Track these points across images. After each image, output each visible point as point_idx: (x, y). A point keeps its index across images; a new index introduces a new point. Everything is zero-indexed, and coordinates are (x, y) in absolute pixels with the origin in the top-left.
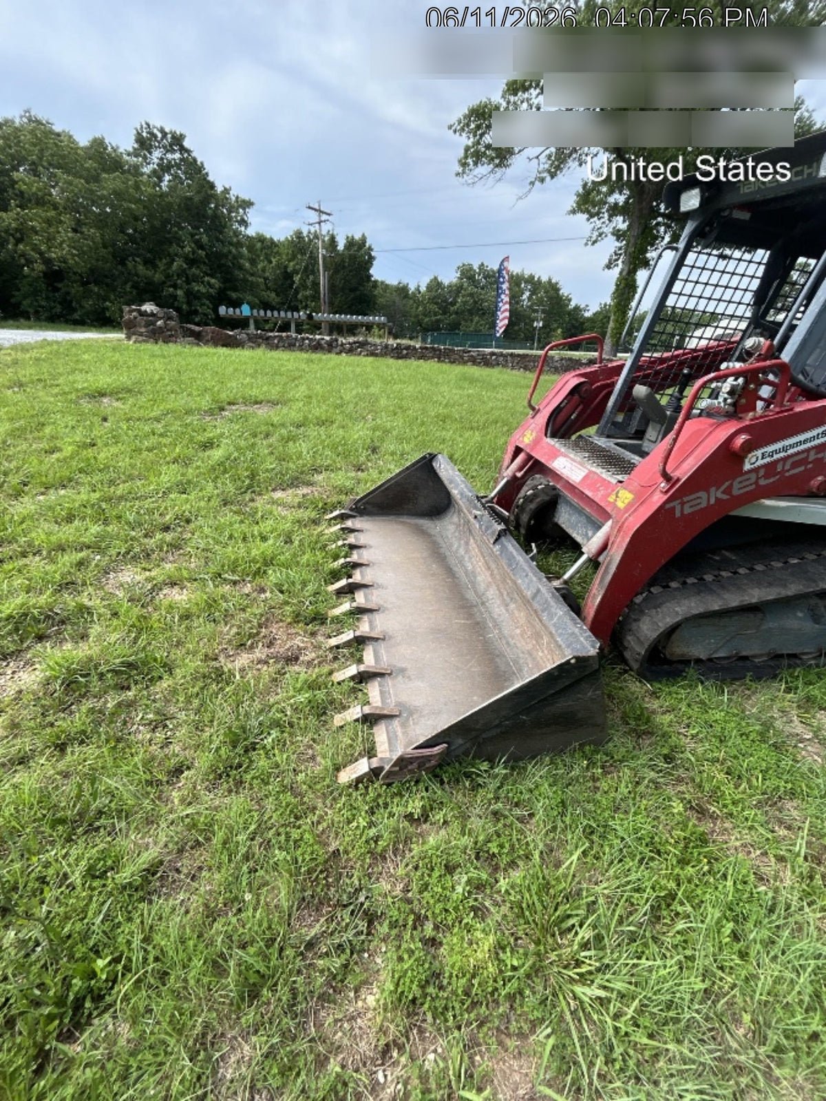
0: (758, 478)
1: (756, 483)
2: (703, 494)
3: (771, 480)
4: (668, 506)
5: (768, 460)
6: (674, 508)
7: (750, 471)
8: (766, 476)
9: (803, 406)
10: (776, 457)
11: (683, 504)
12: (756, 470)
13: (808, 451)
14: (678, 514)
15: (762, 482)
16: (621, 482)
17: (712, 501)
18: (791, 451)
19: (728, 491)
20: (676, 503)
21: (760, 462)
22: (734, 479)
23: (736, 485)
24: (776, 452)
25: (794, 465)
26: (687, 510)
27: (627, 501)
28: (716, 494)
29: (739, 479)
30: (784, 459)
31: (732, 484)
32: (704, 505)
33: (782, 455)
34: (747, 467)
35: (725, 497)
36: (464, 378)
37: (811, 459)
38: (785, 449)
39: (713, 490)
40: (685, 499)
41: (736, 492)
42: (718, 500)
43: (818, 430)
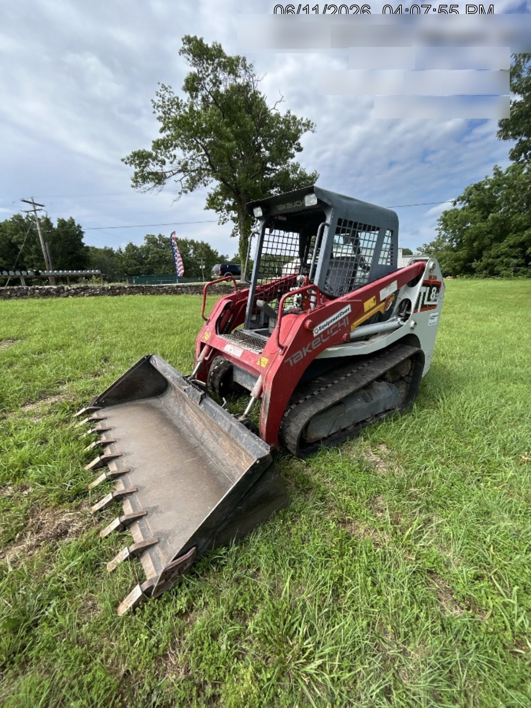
0: (321, 339)
1: (321, 342)
2: (300, 352)
3: (327, 339)
4: (286, 361)
5: (323, 330)
6: (289, 362)
8: (324, 338)
9: (330, 303)
10: (325, 328)
11: (292, 359)
12: (319, 336)
13: (337, 323)
14: (292, 365)
15: (324, 341)
16: (261, 353)
17: (305, 354)
18: (330, 325)
19: (310, 348)
20: (289, 359)
21: (320, 332)
22: (311, 341)
23: (313, 344)
24: (324, 326)
25: (334, 330)
26: (295, 362)
27: (266, 363)
28: (306, 351)
29: (313, 342)
30: (329, 328)
31: (311, 344)
32: (302, 357)
33: (327, 326)
34: (315, 335)
35: (310, 351)
36: (162, 303)
37: (339, 326)
38: (328, 324)
39: (304, 348)
40: (293, 356)
41: (314, 348)
42: (307, 353)
43: (339, 313)
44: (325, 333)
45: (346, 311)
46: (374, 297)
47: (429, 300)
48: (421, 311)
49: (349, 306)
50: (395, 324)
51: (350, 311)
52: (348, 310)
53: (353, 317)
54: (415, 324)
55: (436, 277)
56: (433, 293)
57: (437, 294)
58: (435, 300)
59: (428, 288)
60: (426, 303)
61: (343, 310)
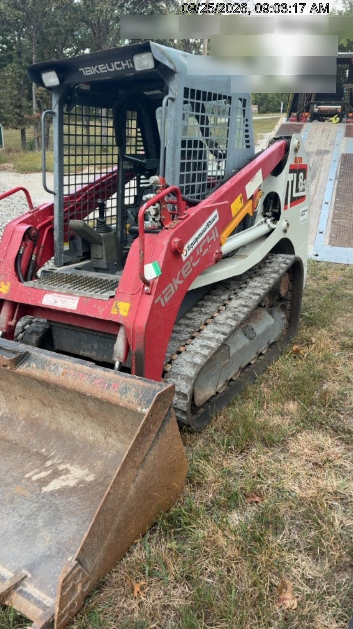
0: (191, 263)
1: (192, 266)
2: (170, 285)
3: (198, 262)
4: (156, 302)
5: (191, 250)
6: (160, 301)
7: (186, 260)
8: (194, 260)
9: (192, 212)
10: (194, 246)
11: (163, 296)
12: (188, 259)
13: (205, 238)
14: (163, 304)
15: (194, 265)
16: (112, 297)
17: (176, 287)
18: (199, 240)
19: (181, 278)
20: (159, 298)
21: (189, 253)
22: (181, 269)
23: (184, 272)
24: (193, 244)
25: (204, 248)
26: (167, 299)
27: (127, 310)
28: (177, 282)
29: (183, 268)
30: (198, 246)
31: (181, 273)
32: (173, 292)
33: (196, 244)
34: (184, 258)
35: (181, 282)
37: (209, 241)
38: (196, 240)
39: (174, 279)
40: (163, 292)
41: (185, 276)
42: (178, 285)
43: (205, 224)
44: (194, 253)
45: (213, 220)
46: (241, 195)
47: (297, 191)
48: (291, 206)
49: (216, 212)
50: (264, 229)
51: (217, 219)
52: (215, 217)
53: (222, 225)
54: (288, 224)
55: (301, 159)
56: (301, 180)
57: (305, 182)
58: (304, 190)
59: (295, 174)
60: (295, 195)
61: (210, 219)
